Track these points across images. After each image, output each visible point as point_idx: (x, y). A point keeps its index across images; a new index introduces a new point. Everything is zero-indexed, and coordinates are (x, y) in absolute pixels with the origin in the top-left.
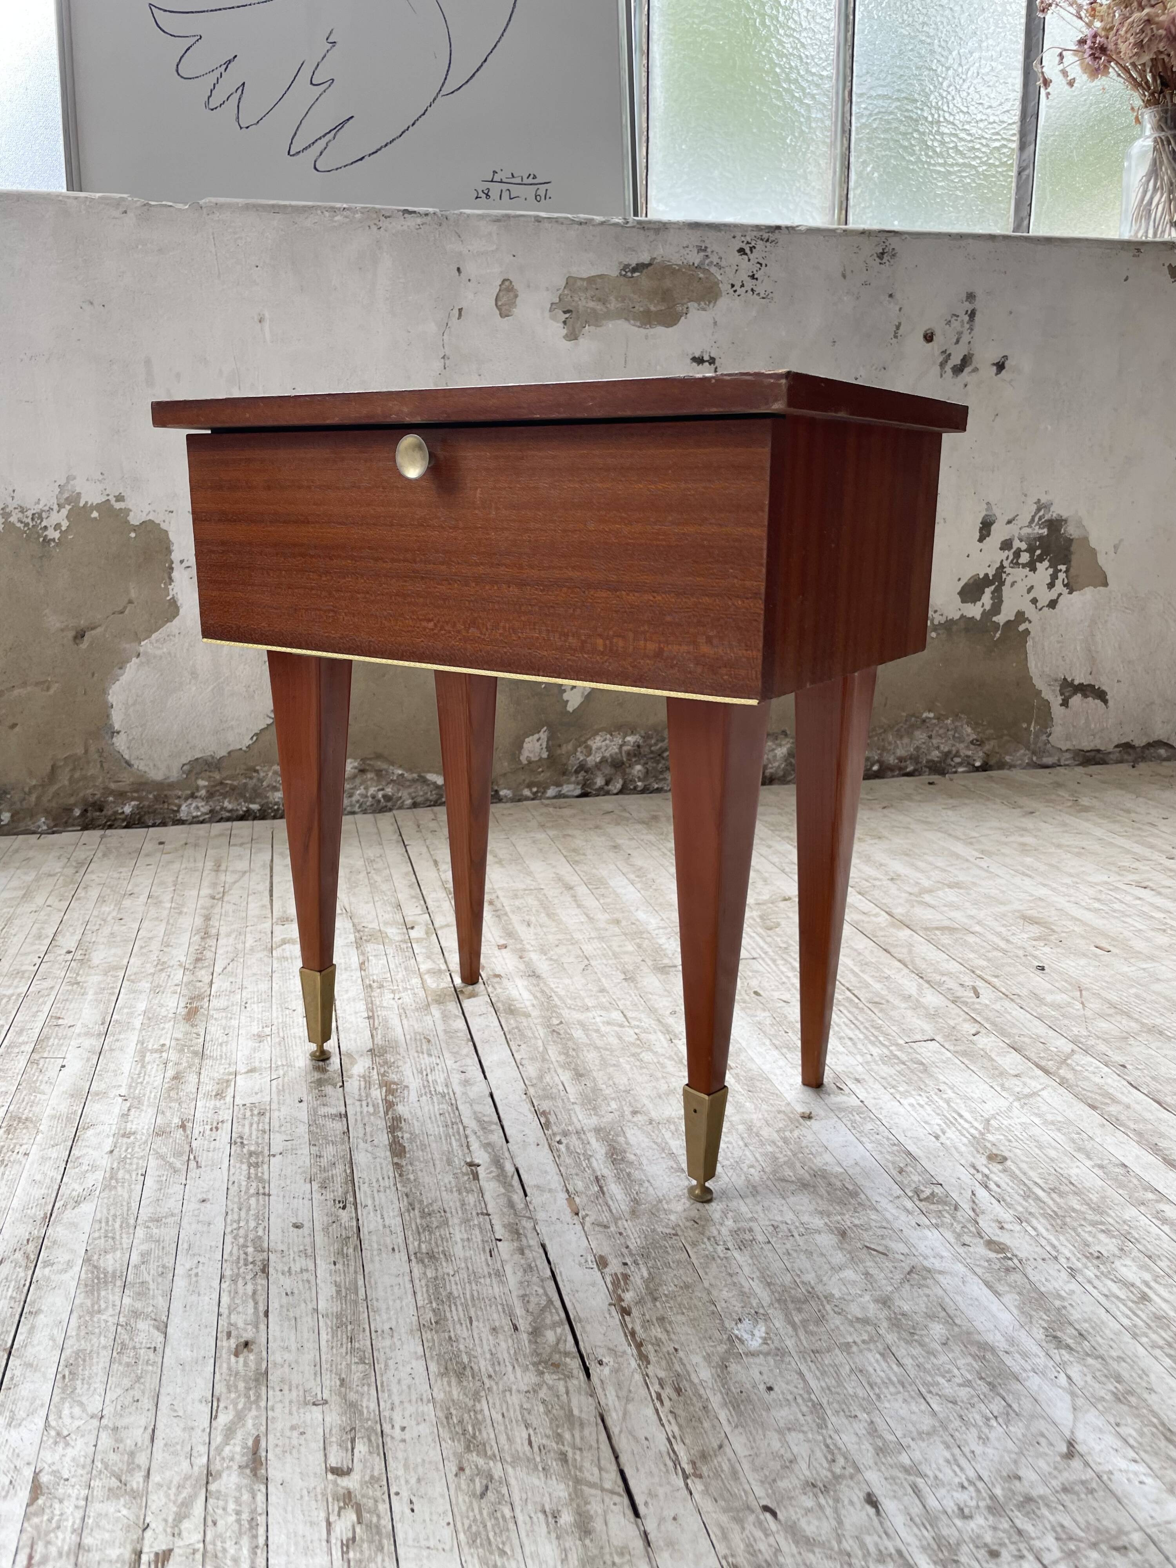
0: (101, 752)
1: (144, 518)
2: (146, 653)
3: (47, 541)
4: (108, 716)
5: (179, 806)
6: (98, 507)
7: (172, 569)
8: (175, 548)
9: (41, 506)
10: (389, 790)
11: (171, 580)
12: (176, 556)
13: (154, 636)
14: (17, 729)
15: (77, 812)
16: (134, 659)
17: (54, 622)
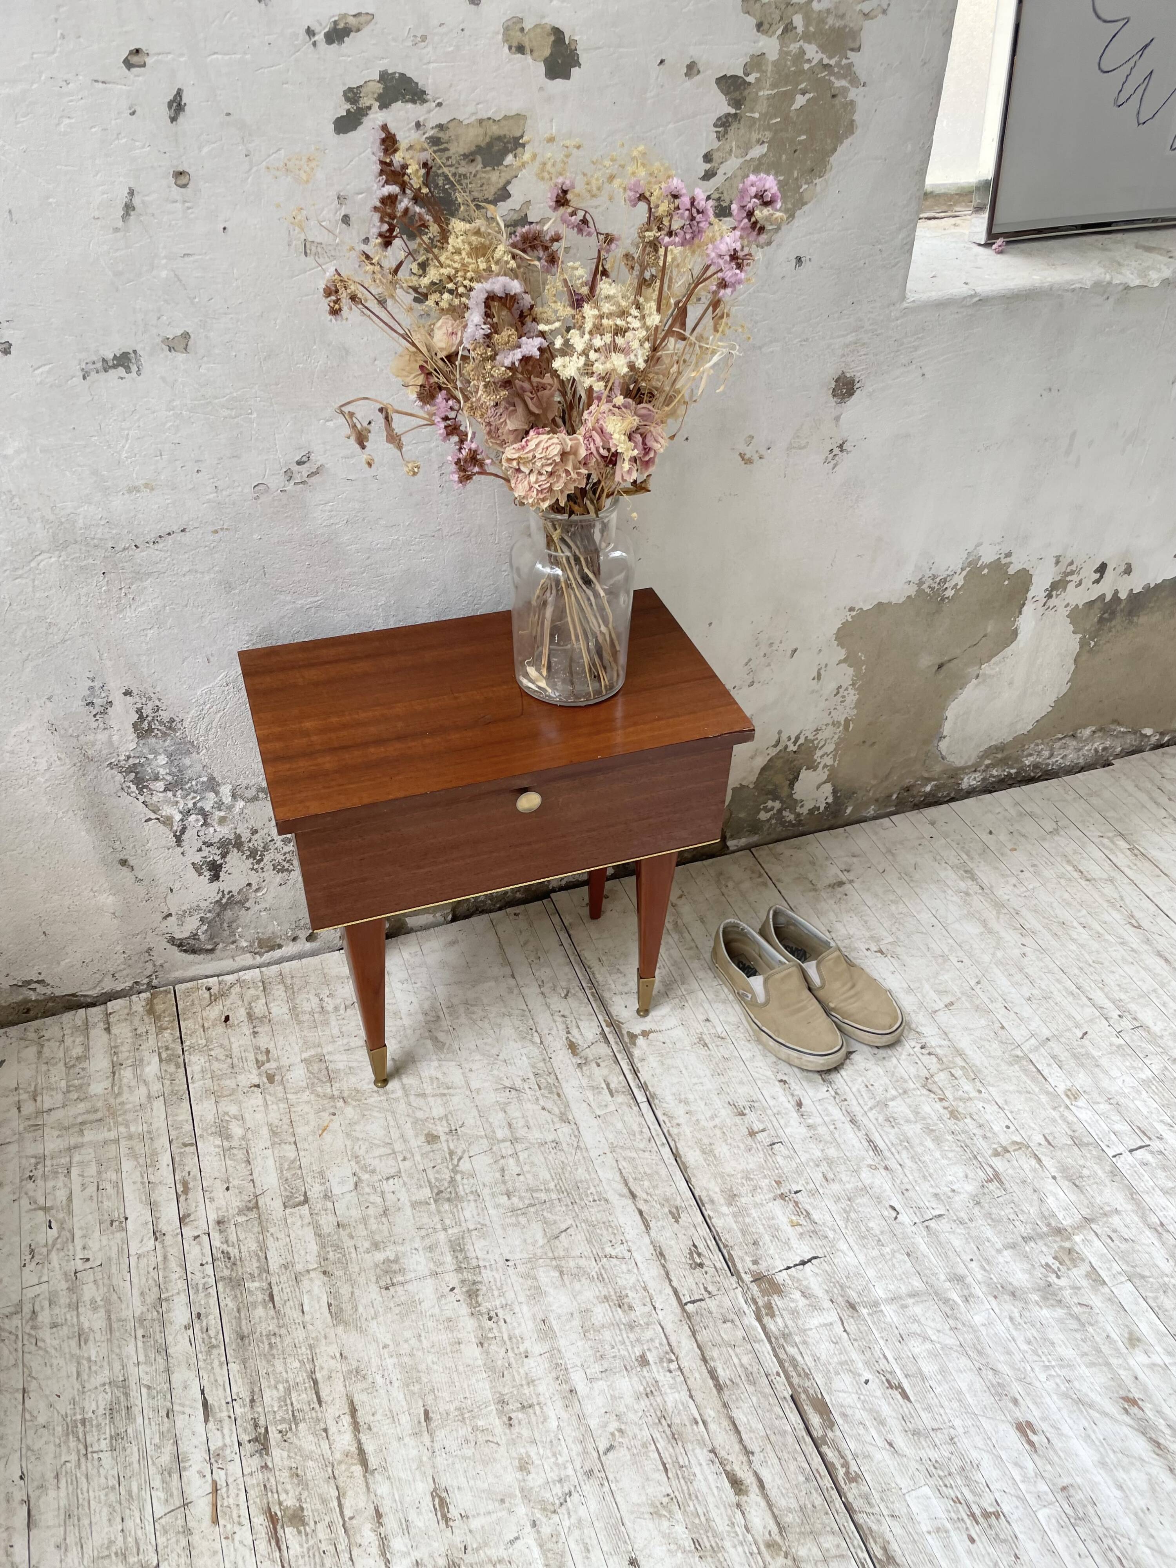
0: (927, 754)
1: (1020, 567)
2: (984, 675)
3: (943, 599)
4: (940, 726)
5: (962, 779)
6: (989, 566)
7: (1024, 604)
8: (1032, 588)
9: (948, 573)
10: (1108, 744)
11: (1020, 613)
12: (1030, 595)
13: (994, 660)
14: (876, 747)
15: (894, 797)
16: (974, 681)
17: (926, 661)
